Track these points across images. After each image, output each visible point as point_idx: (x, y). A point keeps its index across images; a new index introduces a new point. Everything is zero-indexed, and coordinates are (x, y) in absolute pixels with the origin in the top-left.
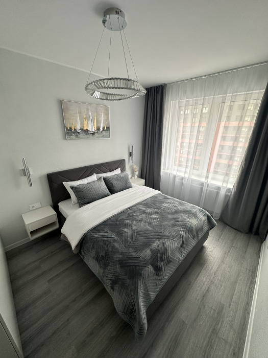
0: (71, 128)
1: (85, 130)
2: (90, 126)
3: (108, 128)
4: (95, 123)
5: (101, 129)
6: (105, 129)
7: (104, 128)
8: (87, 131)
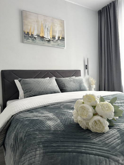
0: (28, 33)
1: (41, 37)
2: (46, 34)
3: (63, 38)
4: (51, 32)
5: (57, 38)
6: (61, 38)
7: (59, 38)
8: (43, 37)
